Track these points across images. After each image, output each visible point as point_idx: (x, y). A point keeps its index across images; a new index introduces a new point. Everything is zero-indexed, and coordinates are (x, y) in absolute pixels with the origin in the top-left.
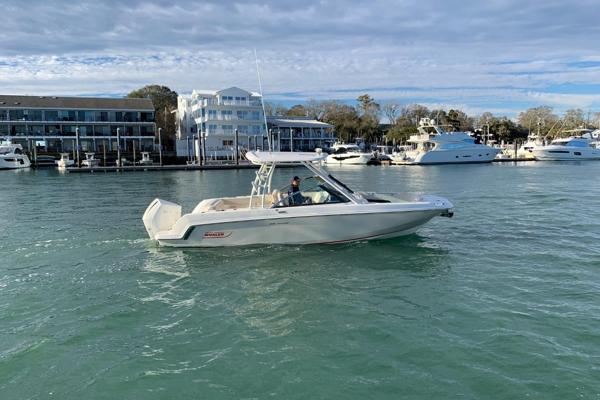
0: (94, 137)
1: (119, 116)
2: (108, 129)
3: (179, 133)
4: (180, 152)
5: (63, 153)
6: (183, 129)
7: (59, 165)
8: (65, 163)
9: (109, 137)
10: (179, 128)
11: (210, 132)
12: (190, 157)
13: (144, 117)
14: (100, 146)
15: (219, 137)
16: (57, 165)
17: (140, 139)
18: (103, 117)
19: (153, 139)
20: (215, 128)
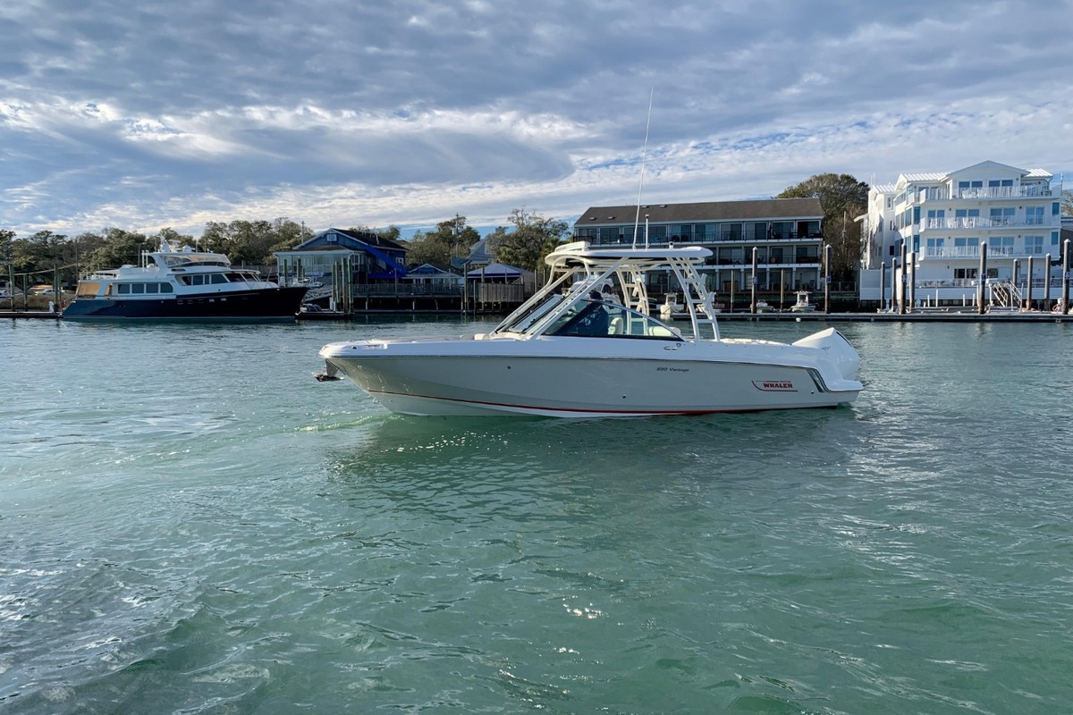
0: (717, 267)
1: (760, 231)
2: (741, 254)
3: (866, 259)
4: (866, 293)
5: (668, 292)
6: (876, 251)
7: (662, 311)
8: (671, 308)
9: (742, 267)
10: (868, 247)
11: (929, 252)
12: (884, 301)
13: (804, 228)
14: (725, 282)
15: (946, 262)
16: (659, 312)
17: (794, 270)
18: (735, 232)
19: (816, 268)
20: (939, 244)
